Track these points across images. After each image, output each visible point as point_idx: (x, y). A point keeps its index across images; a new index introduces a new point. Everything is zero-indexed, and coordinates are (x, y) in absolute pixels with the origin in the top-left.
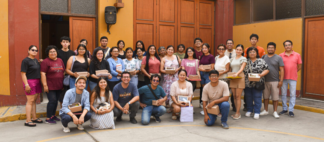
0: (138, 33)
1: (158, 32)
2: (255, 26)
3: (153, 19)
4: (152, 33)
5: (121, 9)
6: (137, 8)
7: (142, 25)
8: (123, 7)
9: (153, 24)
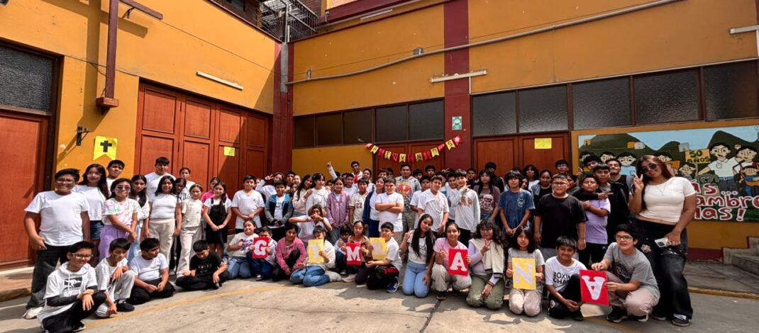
0: (143, 150)
1: (181, 151)
2: (320, 151)
3: (174, 131)
4: (170, 153)
5: (111, 109)
6: (146, 112)
7: (153, 138)
8: (116, 107)
9: (173, 139)
